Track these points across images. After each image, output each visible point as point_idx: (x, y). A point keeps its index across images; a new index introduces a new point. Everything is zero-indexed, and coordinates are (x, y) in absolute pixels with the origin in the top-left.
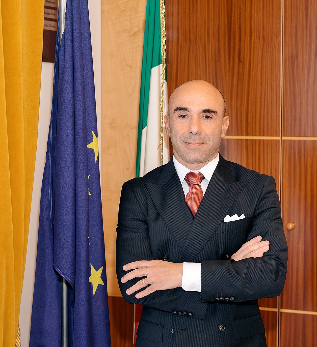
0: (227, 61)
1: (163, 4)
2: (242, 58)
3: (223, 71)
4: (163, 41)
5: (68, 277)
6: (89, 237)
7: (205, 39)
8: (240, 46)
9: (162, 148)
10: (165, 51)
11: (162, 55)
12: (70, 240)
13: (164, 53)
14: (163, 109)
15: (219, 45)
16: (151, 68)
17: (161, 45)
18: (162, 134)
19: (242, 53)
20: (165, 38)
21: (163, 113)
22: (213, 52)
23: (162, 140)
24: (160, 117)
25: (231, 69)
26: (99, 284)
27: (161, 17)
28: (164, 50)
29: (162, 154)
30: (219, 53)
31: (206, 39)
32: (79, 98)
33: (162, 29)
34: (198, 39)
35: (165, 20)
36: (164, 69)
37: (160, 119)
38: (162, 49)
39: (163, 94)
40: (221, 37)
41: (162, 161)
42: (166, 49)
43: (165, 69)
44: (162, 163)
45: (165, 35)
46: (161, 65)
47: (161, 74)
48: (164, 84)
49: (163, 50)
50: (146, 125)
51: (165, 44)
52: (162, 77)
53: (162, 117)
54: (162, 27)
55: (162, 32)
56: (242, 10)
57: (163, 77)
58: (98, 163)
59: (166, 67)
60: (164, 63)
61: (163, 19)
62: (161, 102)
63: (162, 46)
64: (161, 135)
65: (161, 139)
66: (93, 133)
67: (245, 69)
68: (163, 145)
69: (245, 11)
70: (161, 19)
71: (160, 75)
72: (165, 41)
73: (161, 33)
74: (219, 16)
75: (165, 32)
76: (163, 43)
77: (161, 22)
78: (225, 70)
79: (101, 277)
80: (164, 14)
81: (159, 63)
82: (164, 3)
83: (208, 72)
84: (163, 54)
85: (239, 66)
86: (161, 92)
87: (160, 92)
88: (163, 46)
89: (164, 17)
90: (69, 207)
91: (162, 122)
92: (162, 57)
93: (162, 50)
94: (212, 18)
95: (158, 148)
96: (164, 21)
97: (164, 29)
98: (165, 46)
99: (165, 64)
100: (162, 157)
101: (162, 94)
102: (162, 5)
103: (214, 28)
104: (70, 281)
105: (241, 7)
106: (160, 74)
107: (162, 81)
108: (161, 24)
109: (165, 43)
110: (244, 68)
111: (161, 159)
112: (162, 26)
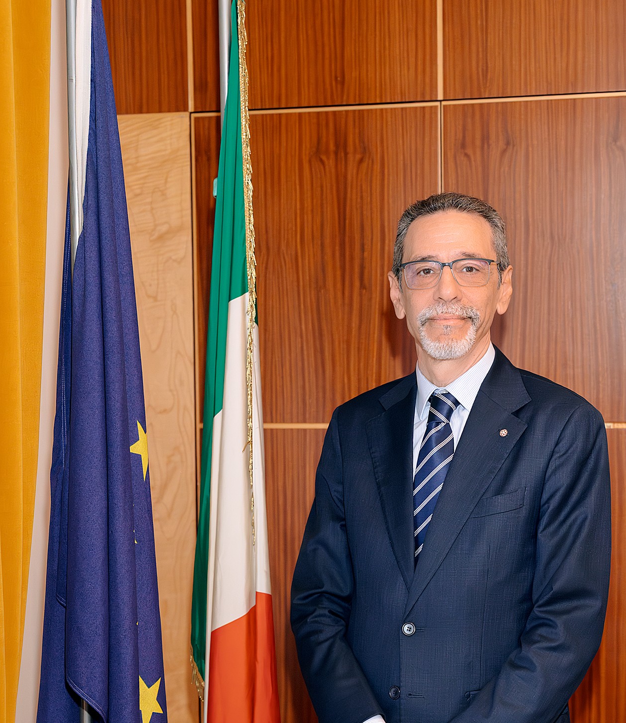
0: (339, 285)
1: (248, 180)
2: (366, 282)
3: (332, 304)
4: (250, 249)
5: (97, 702)
6: (137, 624)
7: (296, 246)
8: (362, 259)
9: (251, 450)
10: (254, 269)
11: (249, 278)
12: (100, 632)
13: (252, 273)
14: (251, 376)
15: (323, 258)
16: (229, 301)
17: (246, 258)
18: (250, 423)
19: (366, 271)
20: (253, 245)
21: (251, 385)
22: (312, 270)
23: (250, 436)
24: (247, 391)
25: (347, 301)
26: (153, 713)
27: (246, 205)
28: (252, 266)
29: (251, 460)
30: (324, 271)
31: (299, 247)
32: (114, 359)
33: (247, 227)
34: (283, 248)
35: (253, 211)
36: (253, 302)
37: (247, 395)
38: (248, 264)
39: (252, 349)
40: (327, 241)
41: (252, 475)
42: (256, 264)
43: (255, 301)
44: (251, 478)
45: (253, 238)
46: (247, 294)
47: (247, 313)
48: (254, 329)
49: (250, 267)
50: (221, 407)
51: (254, 256)
52: (248, 318)
53: (249, 392)
54: (248, 224)
55: (248, 232)
56: (364, 194)
57: (250, 317)
58: (148, 480)
59: (256, 298)
60: (252, 291)
61: (249, 209)
62: (248, 364)
63: (248, 260)
64: (249, 425)
65: (249, 433)
66: (138, 423)
67: (373, 301)
68: (252, 444)
69: (371, 194)
70: (246, 209)
71: (245, 313)
72: (253, 251)
73: (247, 235)
74: (322, 205)
75: (254, 234)
76: (250, 254)
77: (247, 214)
78: (335, 303)
79: (157, 699)
80: (251, 199)
81: (244, 292)
82: (251, 180)
83: (302, 307)
84: (250, 274)
85: (361, 295)
86: (248, 346)
87: (246, 346)
88: (250, 259)
89: (251, 204)
90: (98, 568)
91: (251, 401)
92: (249, 280)
93: (248, 267)
94: (310, 208)
95: (244, 450)
96: (251, 212)
97: (252, 228)
98: (255, 259)
99: (254, 293)
100: (250, 467)
101: (250, 349)
102: (247, 184)
103: (313, 227)
104: (100, 709)
105: (364, 187)
106: (246, 311)
107: (249, 324)
108: (247, 219)
109: (253, 254)
110: (370, 299)
111: (250, 471)
112: (247, 221)
